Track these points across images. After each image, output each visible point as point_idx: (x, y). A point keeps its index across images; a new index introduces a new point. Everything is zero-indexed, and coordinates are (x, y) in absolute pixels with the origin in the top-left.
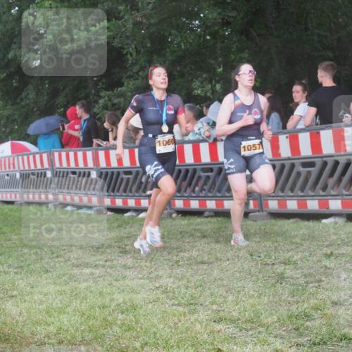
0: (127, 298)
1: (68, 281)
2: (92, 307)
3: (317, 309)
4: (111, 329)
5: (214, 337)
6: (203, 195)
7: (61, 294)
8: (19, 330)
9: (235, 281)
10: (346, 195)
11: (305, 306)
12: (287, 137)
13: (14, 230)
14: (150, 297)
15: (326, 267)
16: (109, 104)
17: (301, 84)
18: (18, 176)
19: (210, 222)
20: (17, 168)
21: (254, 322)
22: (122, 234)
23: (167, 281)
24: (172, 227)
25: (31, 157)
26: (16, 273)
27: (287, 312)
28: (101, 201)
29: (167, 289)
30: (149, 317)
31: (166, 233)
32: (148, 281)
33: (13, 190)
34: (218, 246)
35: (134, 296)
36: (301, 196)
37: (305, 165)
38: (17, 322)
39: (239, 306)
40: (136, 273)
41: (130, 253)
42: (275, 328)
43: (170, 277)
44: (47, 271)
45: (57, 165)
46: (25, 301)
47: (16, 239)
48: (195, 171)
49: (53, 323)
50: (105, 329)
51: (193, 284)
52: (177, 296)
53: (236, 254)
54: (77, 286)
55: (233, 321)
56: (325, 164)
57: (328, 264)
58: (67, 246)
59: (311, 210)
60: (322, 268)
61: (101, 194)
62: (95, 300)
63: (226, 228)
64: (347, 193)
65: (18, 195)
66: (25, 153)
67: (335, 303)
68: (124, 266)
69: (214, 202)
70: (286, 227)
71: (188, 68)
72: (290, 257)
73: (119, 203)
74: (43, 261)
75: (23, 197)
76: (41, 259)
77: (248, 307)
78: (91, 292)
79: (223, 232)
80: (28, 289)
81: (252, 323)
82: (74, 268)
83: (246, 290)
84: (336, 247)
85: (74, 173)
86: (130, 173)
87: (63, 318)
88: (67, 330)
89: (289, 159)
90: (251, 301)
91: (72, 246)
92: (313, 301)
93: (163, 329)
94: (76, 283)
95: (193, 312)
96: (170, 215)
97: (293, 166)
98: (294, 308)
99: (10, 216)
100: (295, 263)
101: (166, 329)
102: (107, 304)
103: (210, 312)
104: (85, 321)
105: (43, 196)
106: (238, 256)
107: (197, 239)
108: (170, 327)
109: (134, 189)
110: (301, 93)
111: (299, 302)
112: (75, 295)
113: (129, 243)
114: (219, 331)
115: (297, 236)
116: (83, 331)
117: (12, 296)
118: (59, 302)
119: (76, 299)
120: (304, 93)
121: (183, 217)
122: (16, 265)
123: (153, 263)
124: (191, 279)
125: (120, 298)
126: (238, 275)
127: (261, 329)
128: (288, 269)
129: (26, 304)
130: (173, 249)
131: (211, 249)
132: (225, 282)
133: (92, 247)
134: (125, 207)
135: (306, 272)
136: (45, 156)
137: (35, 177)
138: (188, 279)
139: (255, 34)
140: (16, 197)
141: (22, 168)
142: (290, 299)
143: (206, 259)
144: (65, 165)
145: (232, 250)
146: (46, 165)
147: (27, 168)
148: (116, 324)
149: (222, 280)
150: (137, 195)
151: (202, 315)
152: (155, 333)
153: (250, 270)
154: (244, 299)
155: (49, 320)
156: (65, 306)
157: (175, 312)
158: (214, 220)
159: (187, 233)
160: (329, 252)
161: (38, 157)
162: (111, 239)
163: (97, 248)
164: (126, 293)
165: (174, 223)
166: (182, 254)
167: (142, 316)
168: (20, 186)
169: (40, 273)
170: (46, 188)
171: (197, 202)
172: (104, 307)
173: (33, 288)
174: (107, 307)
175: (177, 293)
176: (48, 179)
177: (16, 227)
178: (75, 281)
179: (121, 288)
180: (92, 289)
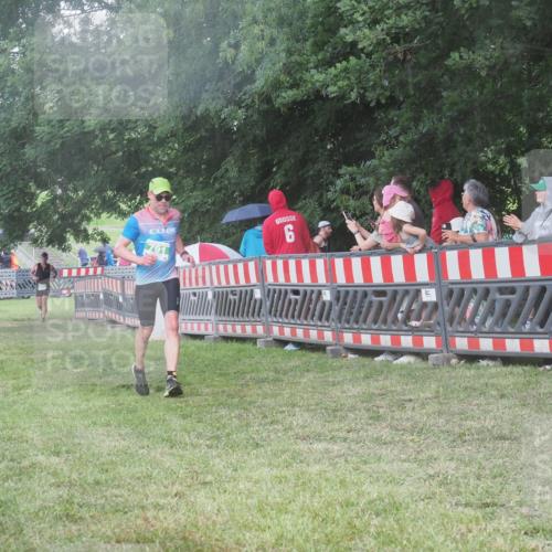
0: (385, 491)
1: (291, 461)
2: (330, 504)
4: (362, 541)
6: (499, 330)
7: (280, 482)
8: (217, 536)
13: (205, 380)
14: (420, 491)
16: (352, 185)
18: (210, 296)
19: (511, 373)
20: (208, 284)
22: (373, 390)
23: (446, 466)
24: (451, 378)
25: (231, 267)
26: (210, 447)
28: (338, 337)
29: (446, 478)
30: (420, 523)
31: (441, 389)
32: (415, 465)
33: (202, 317)
34: (525, 412)
35: (395, 488)
38: (214, 523)
40: (396, 452)
41: (385, 420)
43: (452, 459)
44: (257, 445)
45: (270, 279)
46: (225, 491)
47: (207, 395)
48: (487, 291)
49: (269, 528)
50: (351, 539)
51: (488, 472)
52: (462, 490)
54: (304, 469)
58: (286, 405)
61: (339, 326)
62: (332, 493)
63: (537, 382)
65: (210, 326)
66: (221, 260)
68: (377, 439)
69: (517, 342)
71: (478, 130)
73: (366, 340)
74: (251, 429)
75: (217, 329)
76: (248, 425)
78: (327, 480)
79: (533, 389)
80: (229, 472)
82: (299, 441)
85: (296, 292)
86: (383, 294)
87: (284, 520)
88: (292, 540)
91: (294, 406)
93: (442, 543)
94: (304, 465)
95: (492, 516)
96: (448, 360)
99: (198, 357)
101: (448, 542)
102: (352, 500)
103: (517, 518)
104: (319, 526)
105: (249, 329)
107: (491, 400)
108: (454, 540)
109: (390, 319)
112: (303, 483)
113: (382, 403)
114: (533, 550)
116: (317, 542)
117: (205, 483)
118: (277, 495)
119: (304, 490)
121: (468, 365)
122: (209, 434)
123: (423, 437)
124: (485, 463)
125: (373, 491)
129: (227, 496)
130: (453, 415)
131: (515, 417)
133: (326, 409)
134: (376, 347)
136: (251, 265)
137: (237, 297)
138: (480, 464)
140: (206, 329)
141: (216, 284)
143: (506, 432)
144: (282, 279)
146: (253, 280)
147: (224, 283)
148: (369, 532)
150: (394, 328)
151: (504, 523)
155: (263, 522)
156: (287, 501)
157: (462, 515)
158: (518, 369)
159: (475, 390)
161: (241, 267)
162: (355, 396)
163: (334, 411)
164: (381, 482)
165: (454, 374)
166: (469, 423)
167: (408, 521)
168: (213, 311)
169: (246, 448)
170: (253, 315)
171: (491, 340)
172: (348, 504)
173: (236, 470)
174: (353, 505)
175: (463, 485)
176: (256, 301)
177: (207, 374)
178: (301, 462)
179: (375, 476)
180: (328, 475)
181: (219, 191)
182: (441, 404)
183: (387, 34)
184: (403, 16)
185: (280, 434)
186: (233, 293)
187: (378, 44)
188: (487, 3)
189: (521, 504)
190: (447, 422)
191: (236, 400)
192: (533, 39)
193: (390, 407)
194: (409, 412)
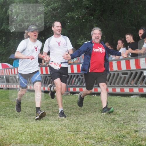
0: (50, 128)
1: (25, 121)
2: (35, 132)
3: (128, 133)
4: (43, 141)
5: (85, 145)
6: (81, 86)
7: (22, 127)
8: (5, 141)
9: (94, 122)
10: (141, 86)
11: (123, 132)
12: (116, 62)
13: (3, 100)
14: (59, 128)
15: (132, 116)
17: (121, 40)
18: (5, 77)
20: (4, 74)
21: (102, 139)
22: (48, 102)
23: (66, 122)
24: (68, 99)
25: (10, 70)
26: (3, 118)
27: (115, 134)
29: (66, 125)
30: (59, 136)
31: (66, 101)
32: (58, 121)
33: (2, 83)
34: (87, 107)
35: (53, 128)
36: (122, 87)
37: (123, 74)
39: (96, 132)
40: (53, 118)
41: (51, 110)
42: (111, 141)
43: (68, 120)
44: (16, 117)
46: (7, 129)
47: (3, 104)
48: (78, 76)
49: (19, 139)
50: (40, 141)
51: (77, 123)
52: (70, 128)
53: (95, 111)
54: (29, 123)
55: (93, 138)
56: (132, 73)
57: (133, 115)
58: (24, 107)
59: (126, 93)
60: (130, 116)
62: (36, 129)
63: (91, 99)
64: (141, 85)
65: (5, 86)
66: (8, 68)
67: (136, 131)
68: (48, 115)
70: (116, 99)
71: (76, 34)
72: (117, 112)
73: (46, 89)
74: (15, 113)
75: (7, 86)
76: (14, 112)
77: (100, 132)
78: (35, 126)
79: (90, 101)
80: (8, 124)
81: (101, 139)
82: (27, 116)
83: (99, 125)
84: (136, 108)
87: (23, 137)
88: (24, 142)
89: (117, 71)
90: (101, 130)
91: (27, 106)
92: (126, 130)
93: (64, 141)
94: (29, 122)
95: (77, 134)
96: (68, 94)
97: (118, 74)
98: (118, 133)
99: (1, 94)
100: (119, 114)
101: (66, 141)
102: (41, 131)
103: (84, 135)
104: (32, 138)
105: (15, 86)
106: (96, 111)
108: (67, 141)
110: (121, 44)
111: (121, 130)
112: (28, 127)
113: (50, 105)
114: (87, 142)
115: (120, 103)
116: (31, 142)
117: (2, 127)
118: (21, 130)
119: (28, 129)
120: (122, 43)
121: (73, 95)
122: (3, 114)
124: (76, 121)
125: (46, 128)
126: (95, 119)
127: (105, 142)
128: (116, 117)
129: (7, 131)
130: (69, 108)
132: (90, 122)
135: (124, 118)
136: (16, 69)
139: (103, 19)
140: (4, 86)
141: (6, 74)
142: (117, 129)
143: (82, 112)
145: (93, 109)
146: (16, 73)
147: (8, 74)
148: (45, 139)
149: (89, 121)
151: (80, 136)
152: (61, 143)
153: (100, 117)
154: (98, 129)
155: (17, 137)
156: (24, 132)
157: (69, 134)
159: (74, 101)
160: (133, 110)
161: (13, 69)
162: (43, 104)
164: (49, 126)
165: (69, 97)
166: (73, 110)
167: (55, 136)
168: (5, 82)
169: (13, 118)
170: (16, 82)
171: (79, 89)
172: (40, 132)
173: (10, 124)
174: (41, 132)
175: (70, 126)
176: (17, 79)
177: (4, 98)
178: (28, 121)
179: (47, 124)
180: (35, 124)
181: (7, 49)
182: (65, 105)
183: (51, 9)
184: (55, 4)
185: (23, 114)
186: (11, 77)
187: (49, 11)
188: (77, 1)
189: (85, 131)
190: (67, 110)
191: (11, 105)
192: (90, 10)
193: (52, 106)
194: (57, 108)
